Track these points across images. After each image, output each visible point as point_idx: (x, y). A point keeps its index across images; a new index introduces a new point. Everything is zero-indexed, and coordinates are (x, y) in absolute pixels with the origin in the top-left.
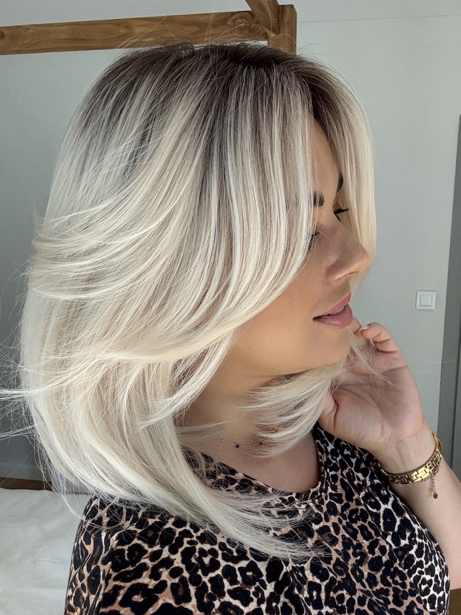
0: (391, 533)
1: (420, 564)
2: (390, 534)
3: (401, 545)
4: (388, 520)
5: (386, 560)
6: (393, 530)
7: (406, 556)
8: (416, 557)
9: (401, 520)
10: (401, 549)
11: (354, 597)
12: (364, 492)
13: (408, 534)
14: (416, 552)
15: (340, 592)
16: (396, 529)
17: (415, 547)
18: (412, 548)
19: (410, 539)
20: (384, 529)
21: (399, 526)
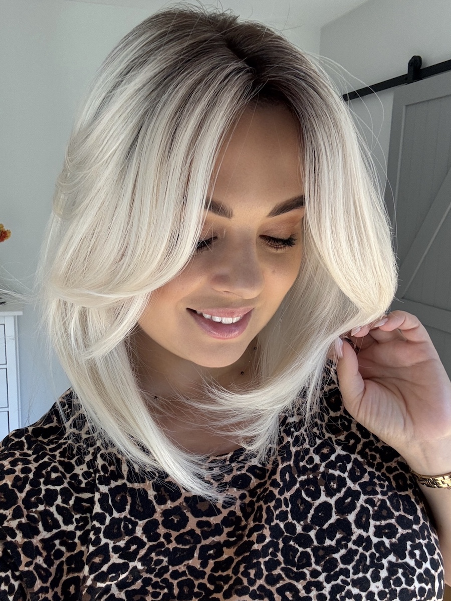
0: (318, 528)
1: (346, 572)
2: (315, 529)
3: (325, 545)
4: (320, 514)
5: (257, 548)
6: (321, 525)
7: (328, 558)
8: (340, 563)
9: (338, 520)
10: (324, 548)
11: (170, 567)
12: (306, 477)
13: (338, 536)
14: (342, 558)
15: (161, 557)
16: (325, 526)
17: (343, 552)
18: (337, 551)
19: (338, 541)
20: (310, 521)
21: (331, 525)
